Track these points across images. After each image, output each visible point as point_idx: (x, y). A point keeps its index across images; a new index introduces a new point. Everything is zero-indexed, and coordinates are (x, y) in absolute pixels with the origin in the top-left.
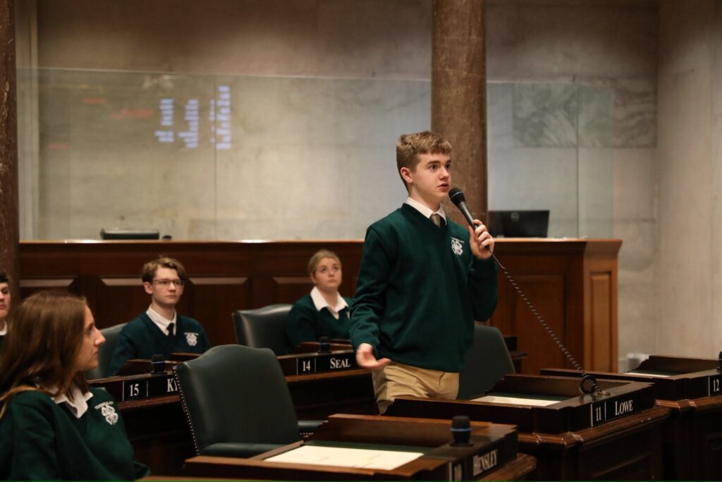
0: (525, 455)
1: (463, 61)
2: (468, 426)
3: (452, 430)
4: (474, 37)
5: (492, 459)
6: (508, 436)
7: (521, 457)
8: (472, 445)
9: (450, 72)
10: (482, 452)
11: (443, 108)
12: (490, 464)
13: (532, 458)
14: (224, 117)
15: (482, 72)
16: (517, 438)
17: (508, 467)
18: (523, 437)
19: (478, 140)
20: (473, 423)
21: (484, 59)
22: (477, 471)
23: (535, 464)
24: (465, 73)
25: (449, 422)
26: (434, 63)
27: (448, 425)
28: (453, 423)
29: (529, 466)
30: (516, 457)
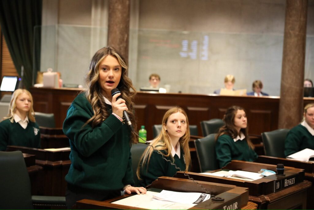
0: (307, 181)
1: (297, 28)
2: (283, 168)
3: (277, 169)
4: (302, 19)
5: (293, 181)
6: (300, 173)
7: (305, 182)
8: (285, 175)
9: (291, 32)
10: (288, 178)
11: (288, 46)
12: (292, 183)
13: (310, 182)
14: (205, 48)
15: (305, 33)
16: (304, 174)
17: (299, 185)
18: (306, 174)
19: (301, 59)
20: (285, 167)
21: (306, 27)
22: (286, 185)
23: (311, 185)
24: (297, 33)
25: (276, 166)
26: (285, 29)
27: (275, 167)
28: (277, 166)
29: (308, 185)
30: (303, 181)
